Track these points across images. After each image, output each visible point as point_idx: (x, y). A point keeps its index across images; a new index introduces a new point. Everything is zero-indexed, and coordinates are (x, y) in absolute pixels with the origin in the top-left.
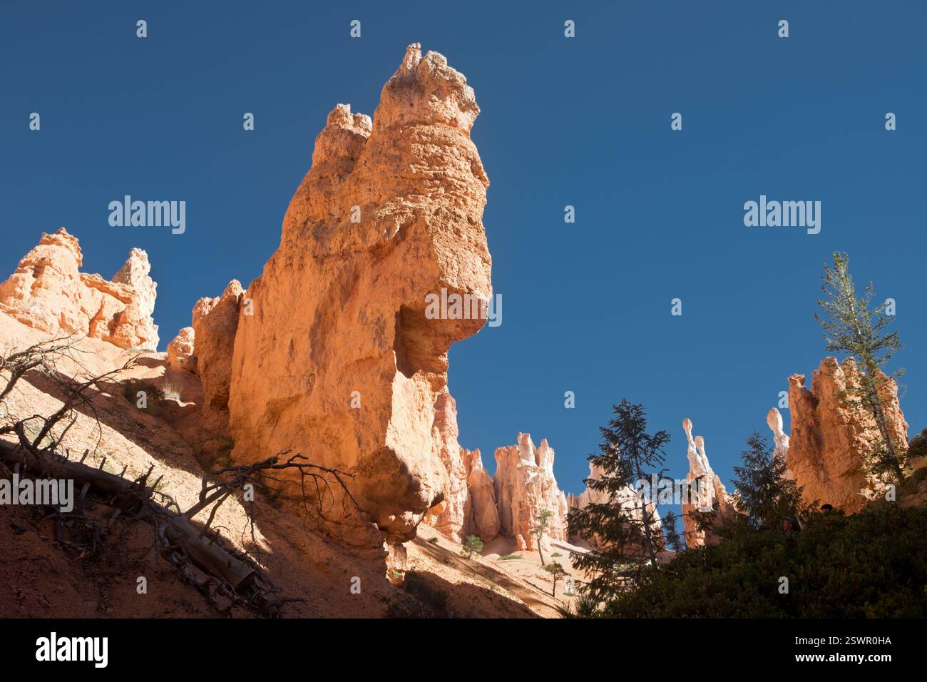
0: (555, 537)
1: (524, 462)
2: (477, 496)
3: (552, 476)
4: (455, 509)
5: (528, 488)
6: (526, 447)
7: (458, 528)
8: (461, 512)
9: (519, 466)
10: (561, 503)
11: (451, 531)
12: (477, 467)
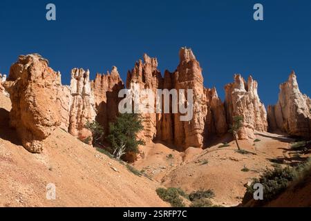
0: (259, 130)
1: (236, 90)
2: (215, 112)
3: (257, 96)
4: (199, 121)
5: (238, 104)
6: (239, 82)
7: (201, 131)
8: (202, 122)
9: (233, 92)
10: (262, 111)
11: (197, 133)
12: (214, 97)
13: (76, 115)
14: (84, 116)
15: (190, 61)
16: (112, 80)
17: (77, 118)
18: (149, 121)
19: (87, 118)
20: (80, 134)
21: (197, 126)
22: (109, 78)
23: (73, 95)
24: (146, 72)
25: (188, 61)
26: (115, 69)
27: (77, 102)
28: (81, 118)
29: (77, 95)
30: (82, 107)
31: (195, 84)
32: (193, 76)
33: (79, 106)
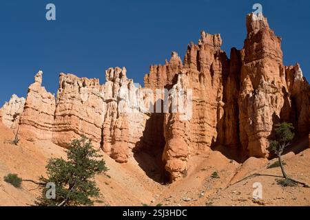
13: (109, 126)
14: (117, 127)
15: (259, 32)
16: (171, 71)
17: (111, 129)
18: (203, 123)
19: (121, 129)
20: (112, 150)
21: (261, 127)
22: (167, 67)
23: (107, 101)
24: (201, 56)
25: (256, 31)
26: (175, 55)
27: (110, 110)
28: (114, 129)
29: (111, 100)
30: (115, 115)
31: (265, 65)
32: (263, 52)
33: (112, 114)
